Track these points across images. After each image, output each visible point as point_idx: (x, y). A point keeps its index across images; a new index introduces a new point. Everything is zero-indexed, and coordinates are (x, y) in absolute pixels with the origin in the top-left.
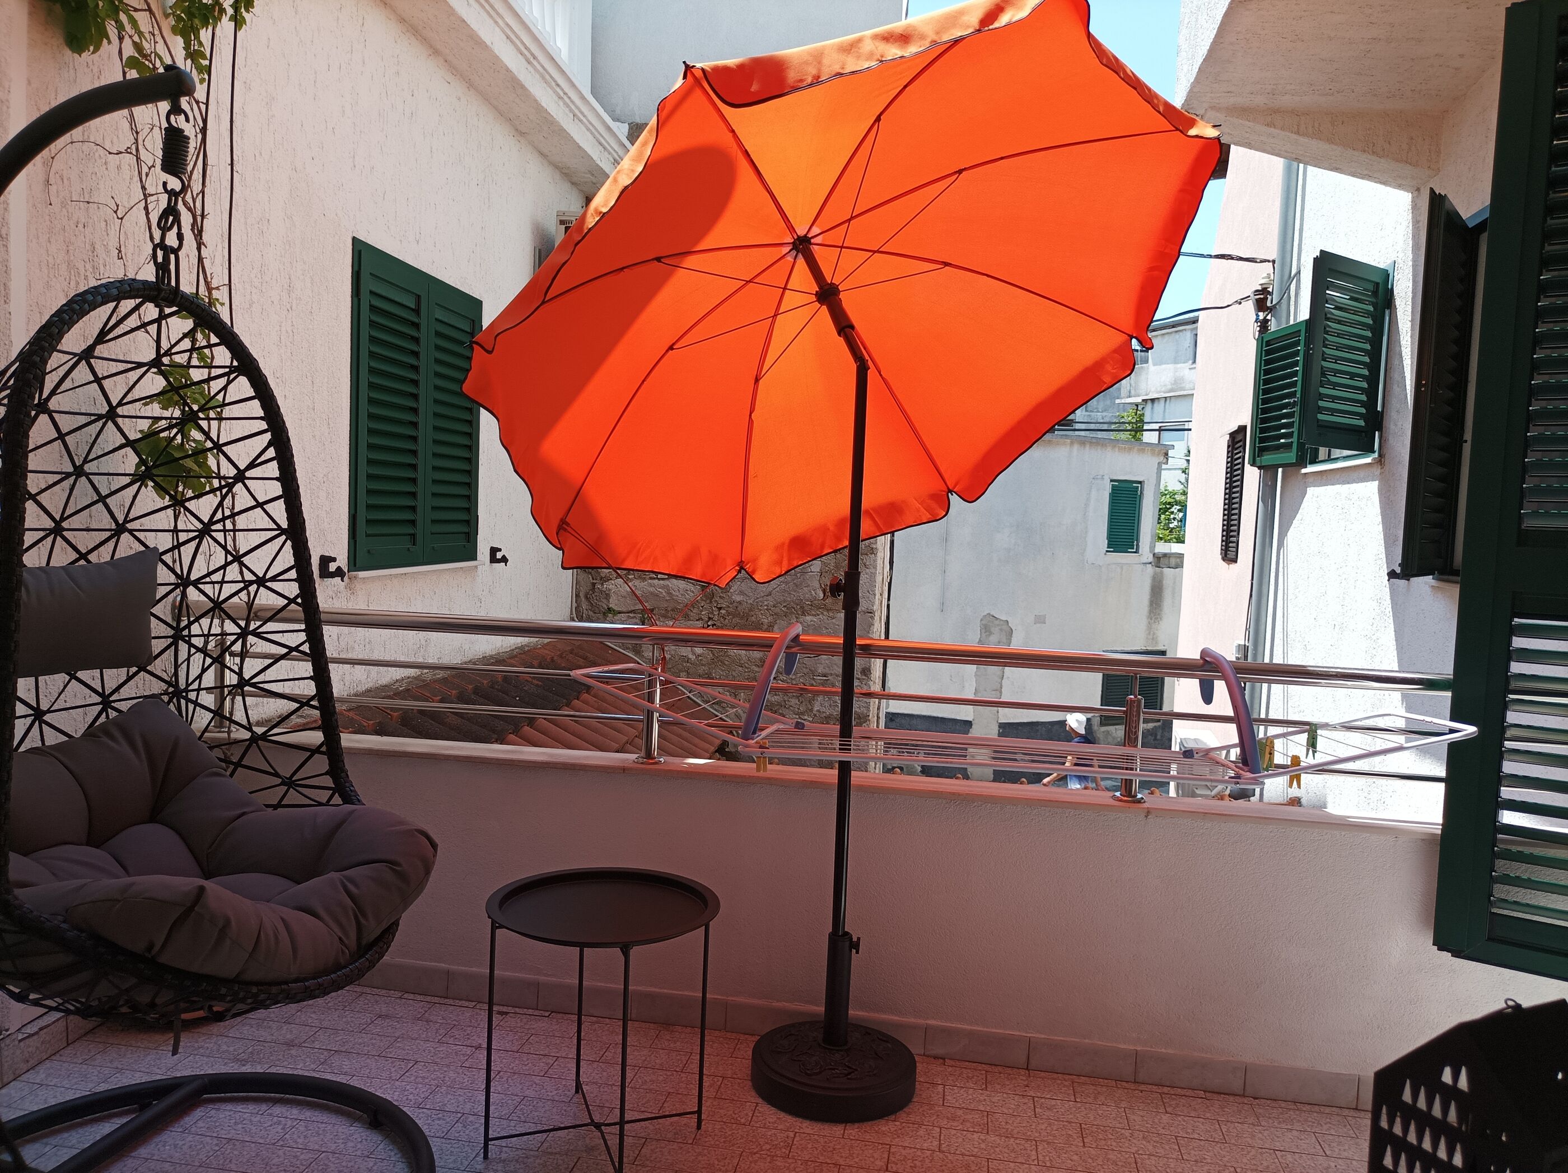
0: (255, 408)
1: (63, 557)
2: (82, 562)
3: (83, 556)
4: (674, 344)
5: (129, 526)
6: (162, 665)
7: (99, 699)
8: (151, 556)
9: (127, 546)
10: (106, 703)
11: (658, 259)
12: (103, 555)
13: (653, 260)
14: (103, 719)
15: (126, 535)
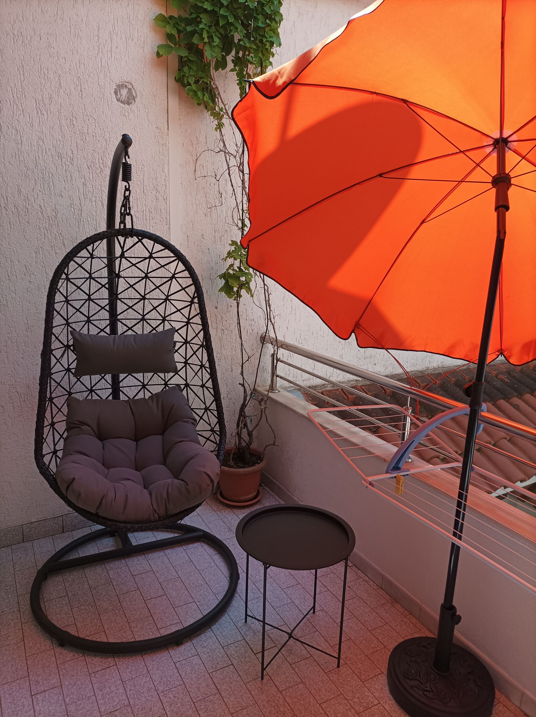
0: (186, 274)
1: (148, 329)
2: (154, 331)
3: (154, 329)
4: (424, 220)
5: (167, 318)
6: (182, 373)
7: (164, 382)
8: (174, 330)
9: (167, 327)
10: (166, 384)
11: (380, 175)
12: (160, 329)
13: (378, 176)
14: (165, 389)
15: (166, 322)
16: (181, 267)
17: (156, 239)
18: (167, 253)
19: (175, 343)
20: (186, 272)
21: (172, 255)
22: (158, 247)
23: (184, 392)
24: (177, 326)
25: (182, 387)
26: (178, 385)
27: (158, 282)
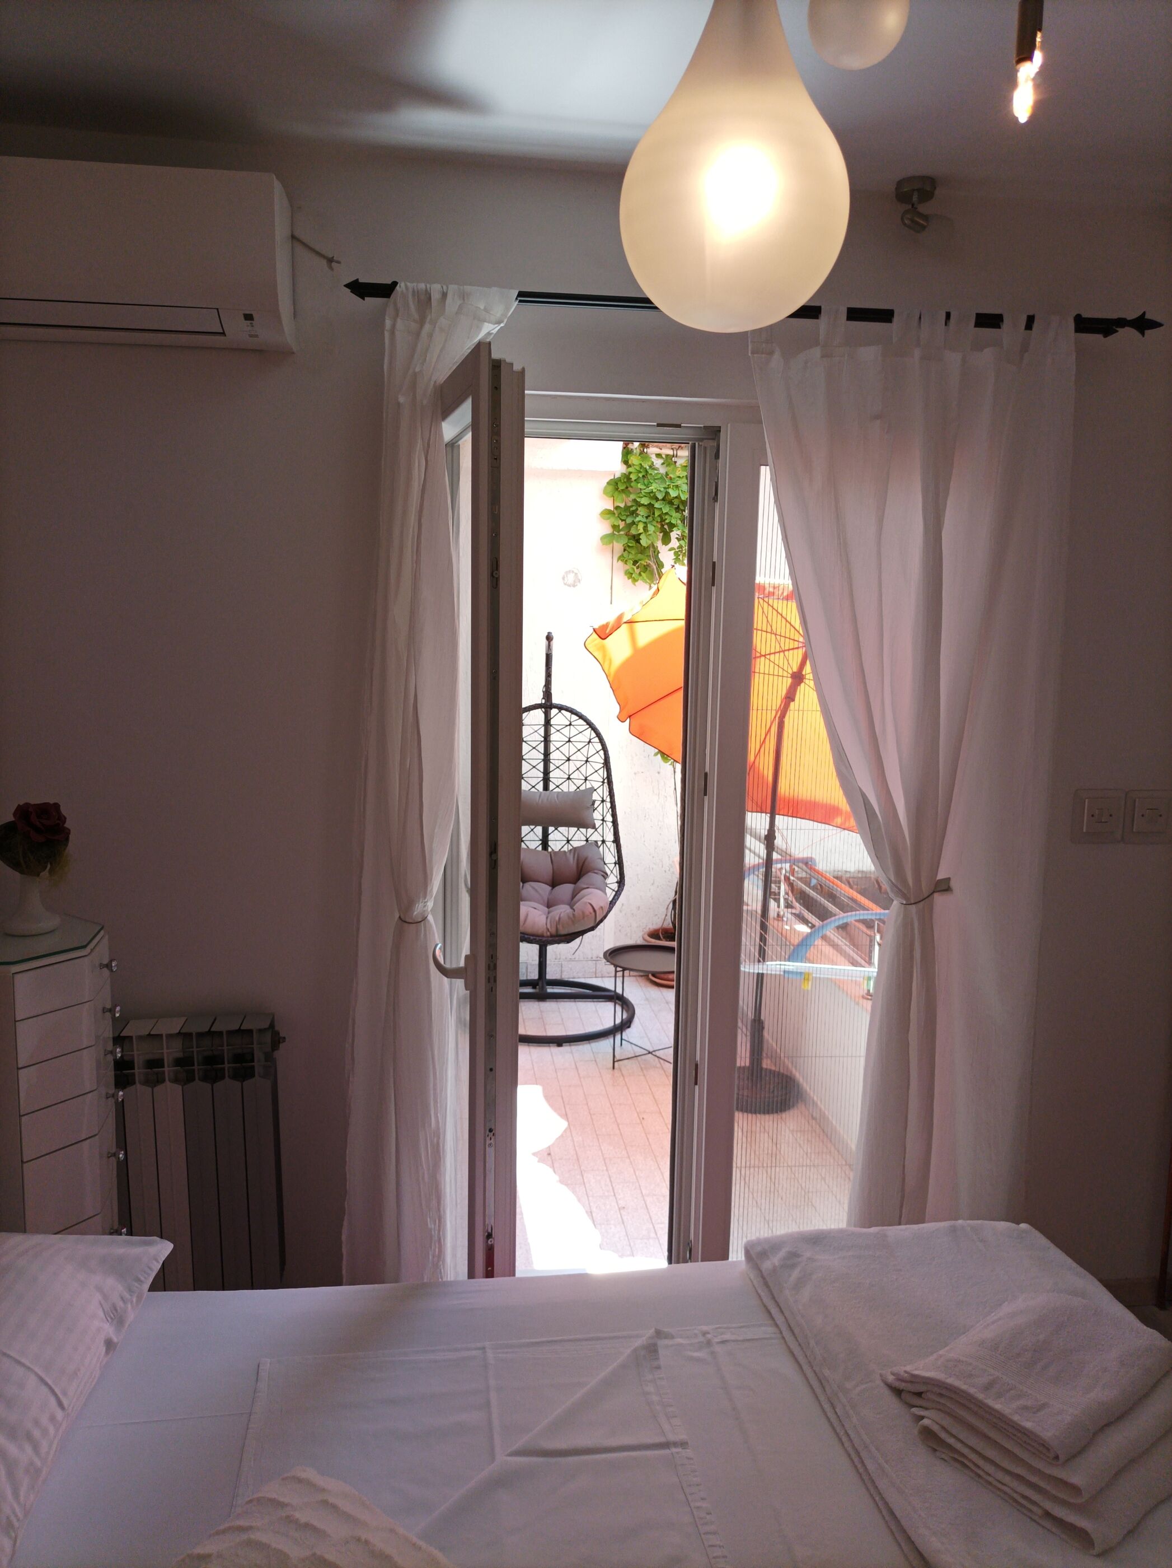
1: (573, 788)
2: (578, 790)
7: (585, 838)
8: (593, 790)
9: (589, 786)
10: (586, 840)
12: (583, 788)
14: (585, 845)
15: (587, 781)
16: (594, 735)
17: (572, 711)
18: (581, 722)
19: (594, 802)
20: (597, 738)
21: (585, 723)
22: (574, 717)
23: (601, 849)
24: (596, 785)
25: (600, 843)
26: (596, 842)
27: (579, 746)
